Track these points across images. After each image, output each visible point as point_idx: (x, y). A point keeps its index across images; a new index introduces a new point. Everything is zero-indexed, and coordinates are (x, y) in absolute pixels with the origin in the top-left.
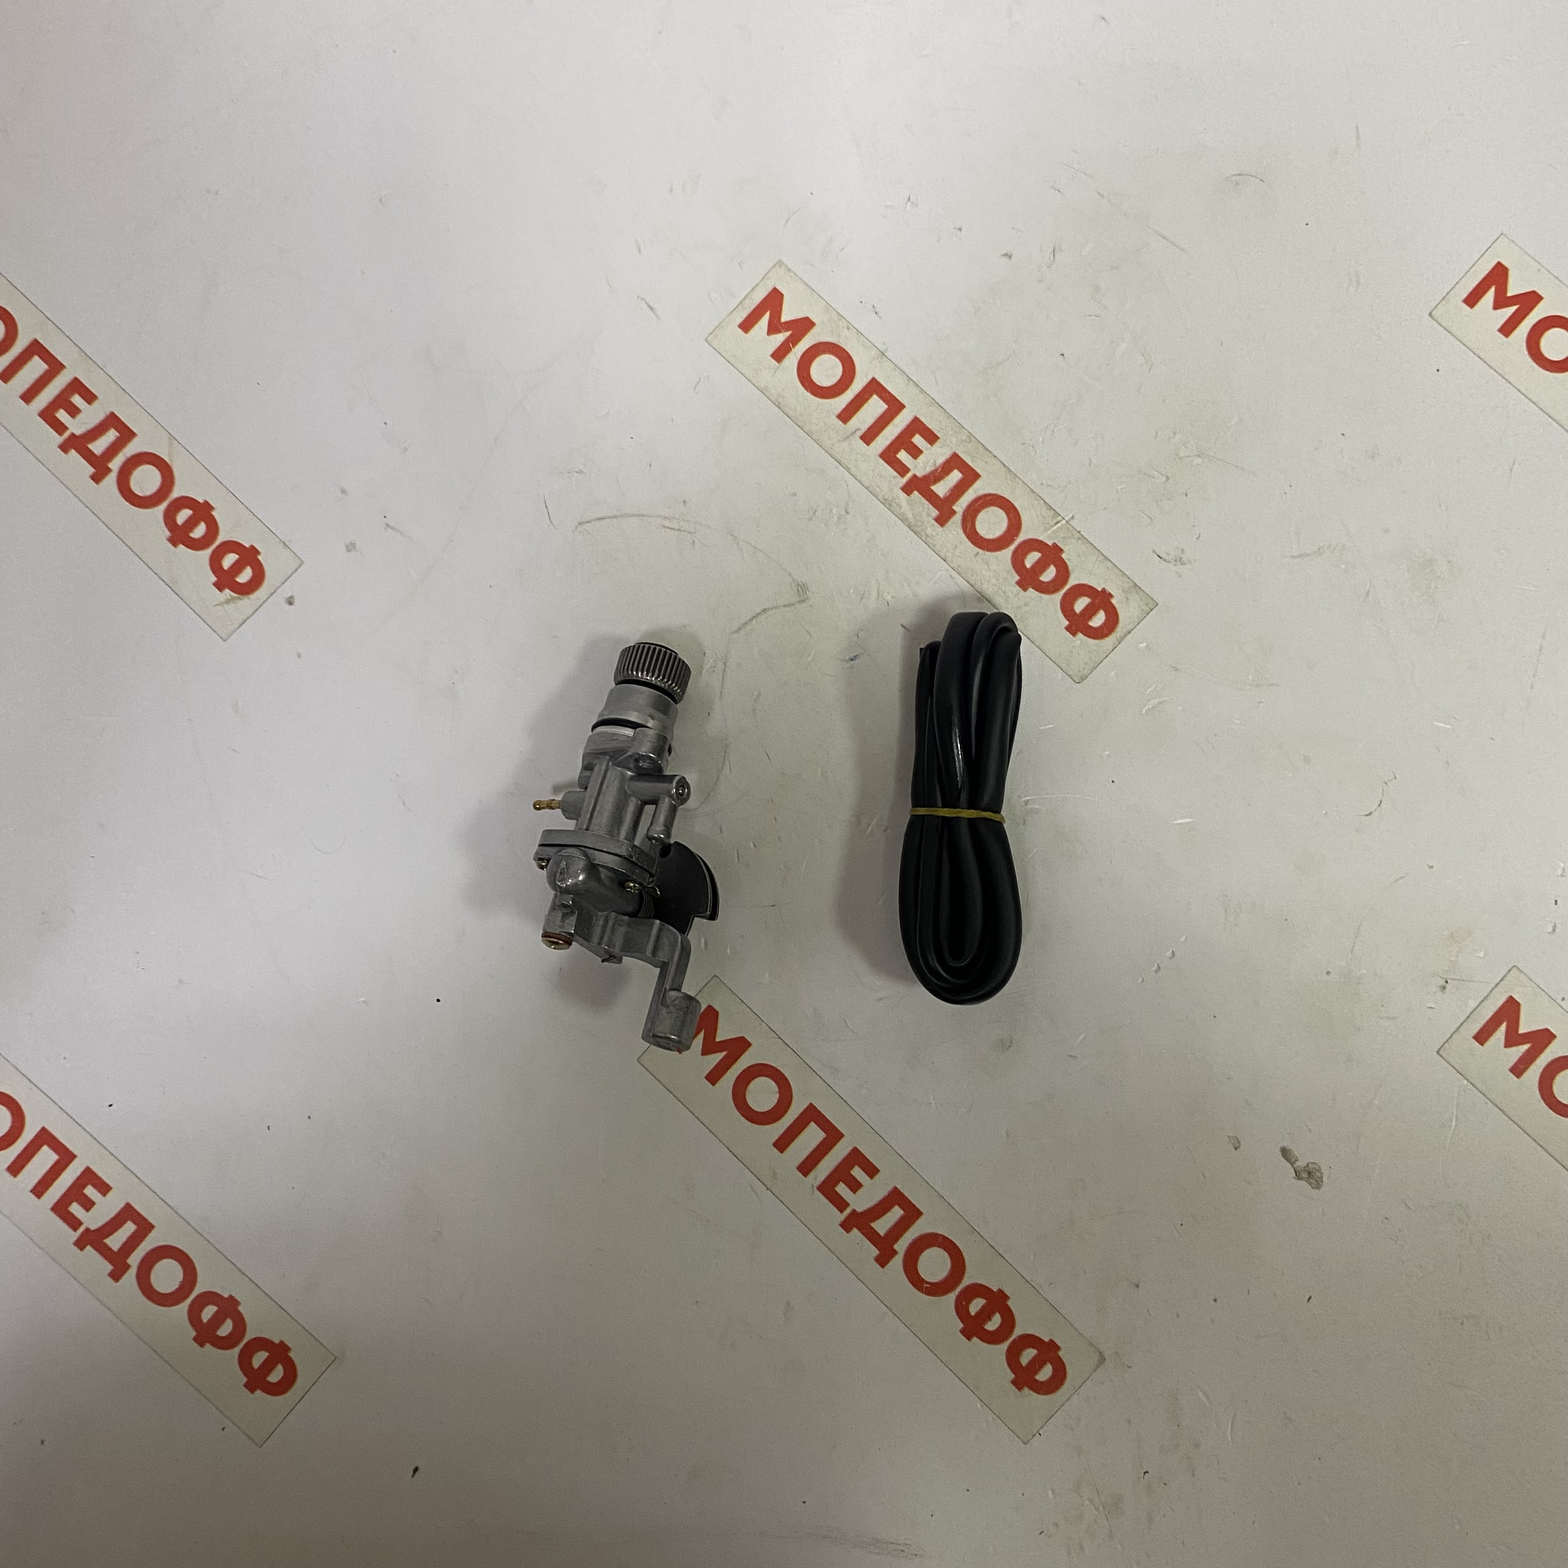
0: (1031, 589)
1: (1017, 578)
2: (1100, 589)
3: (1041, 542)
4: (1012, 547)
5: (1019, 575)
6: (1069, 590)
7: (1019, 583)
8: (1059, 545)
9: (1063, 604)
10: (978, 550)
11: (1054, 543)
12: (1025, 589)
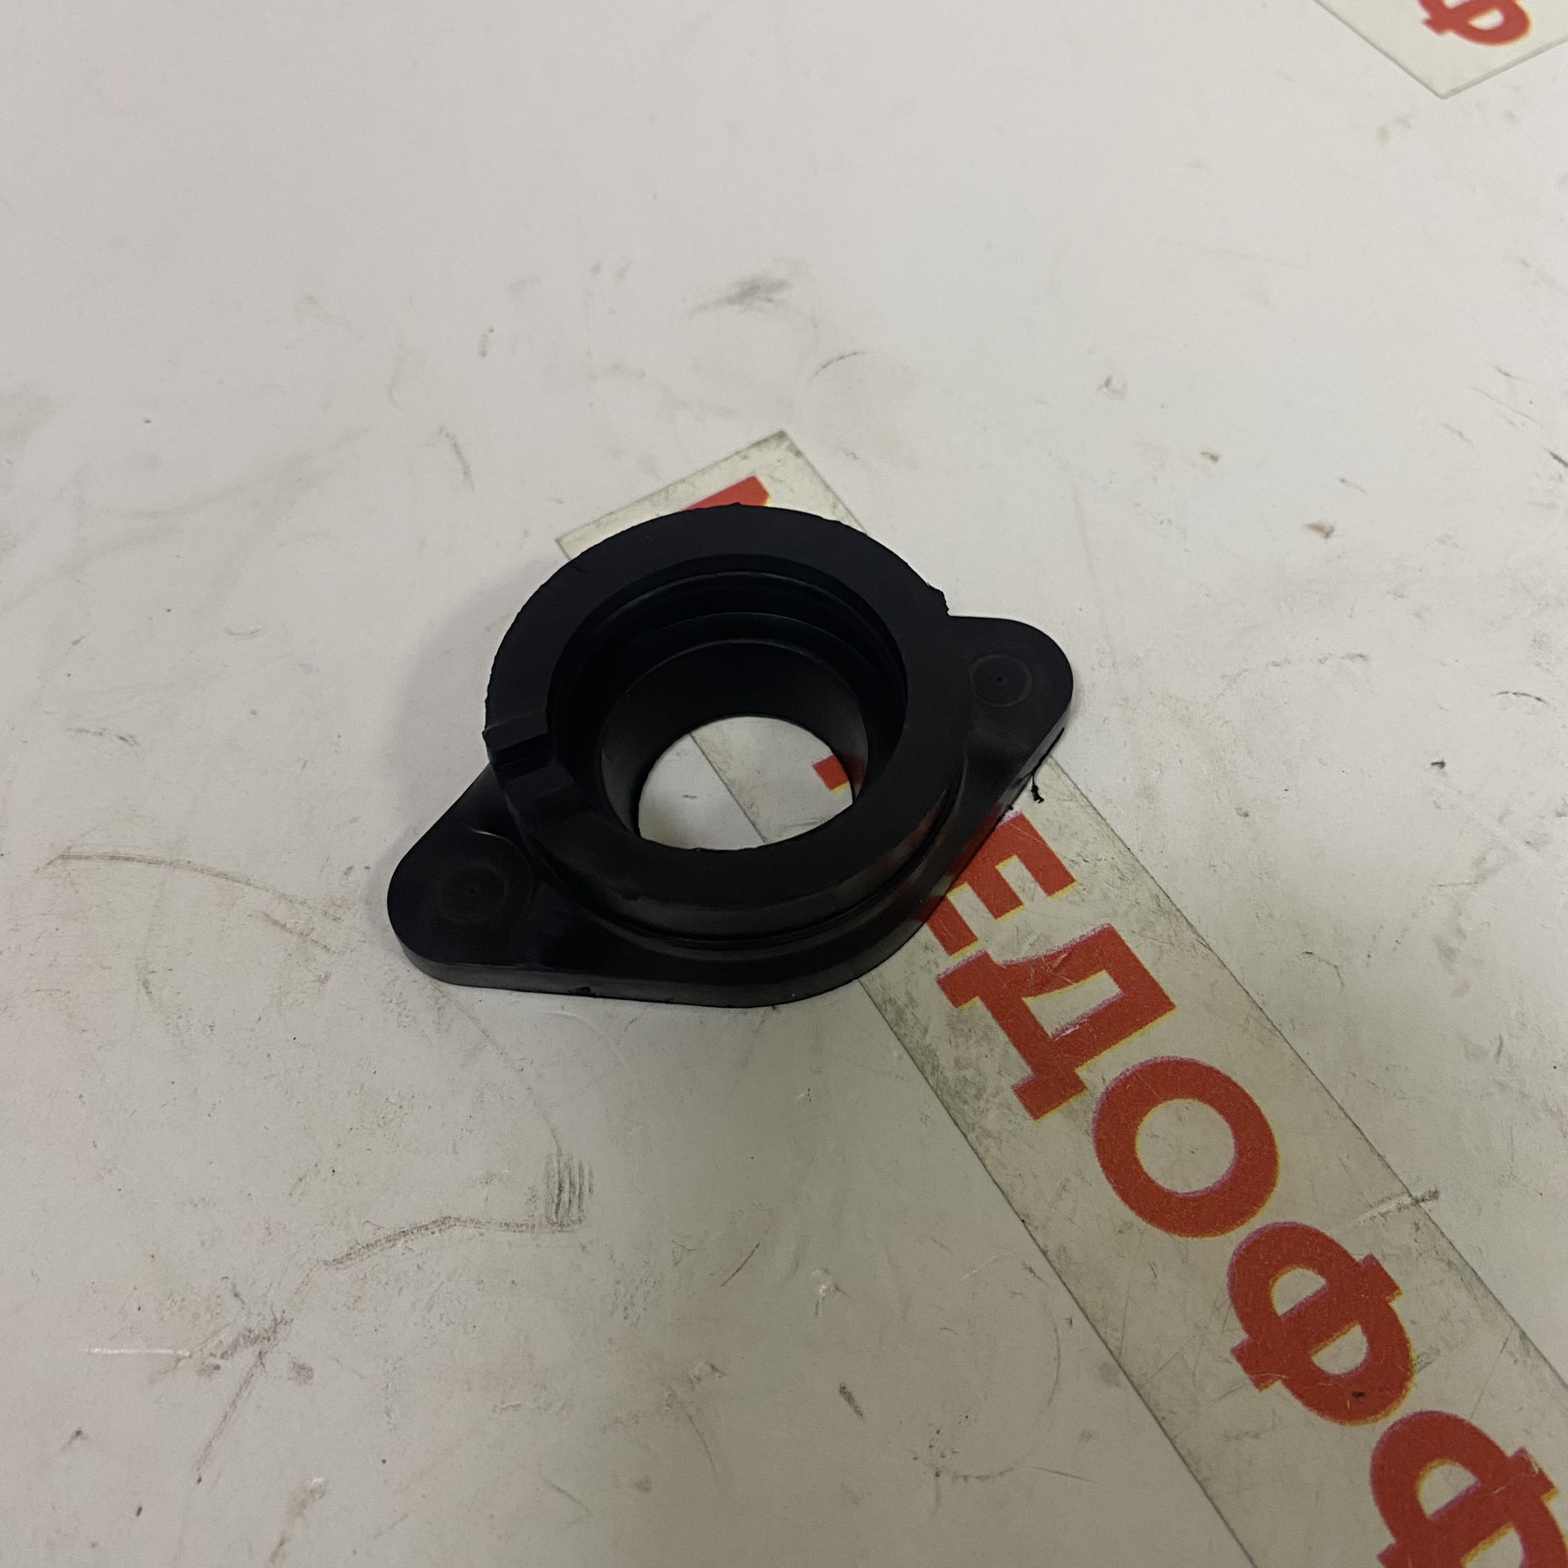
0: (1278, 1386)
1: (1240, 1336)
2: (1509, 1452)
3: (1330, 1245)
4: (1239, 1235)
5: (1248, 1330)
6: (1405, 1422)
7: (1243, 1355)
8: (1386, 1266)
9: (1382, 1467)
10: (1129, 1214)
11: (1371, 1258)
12: (1261, 1382)
